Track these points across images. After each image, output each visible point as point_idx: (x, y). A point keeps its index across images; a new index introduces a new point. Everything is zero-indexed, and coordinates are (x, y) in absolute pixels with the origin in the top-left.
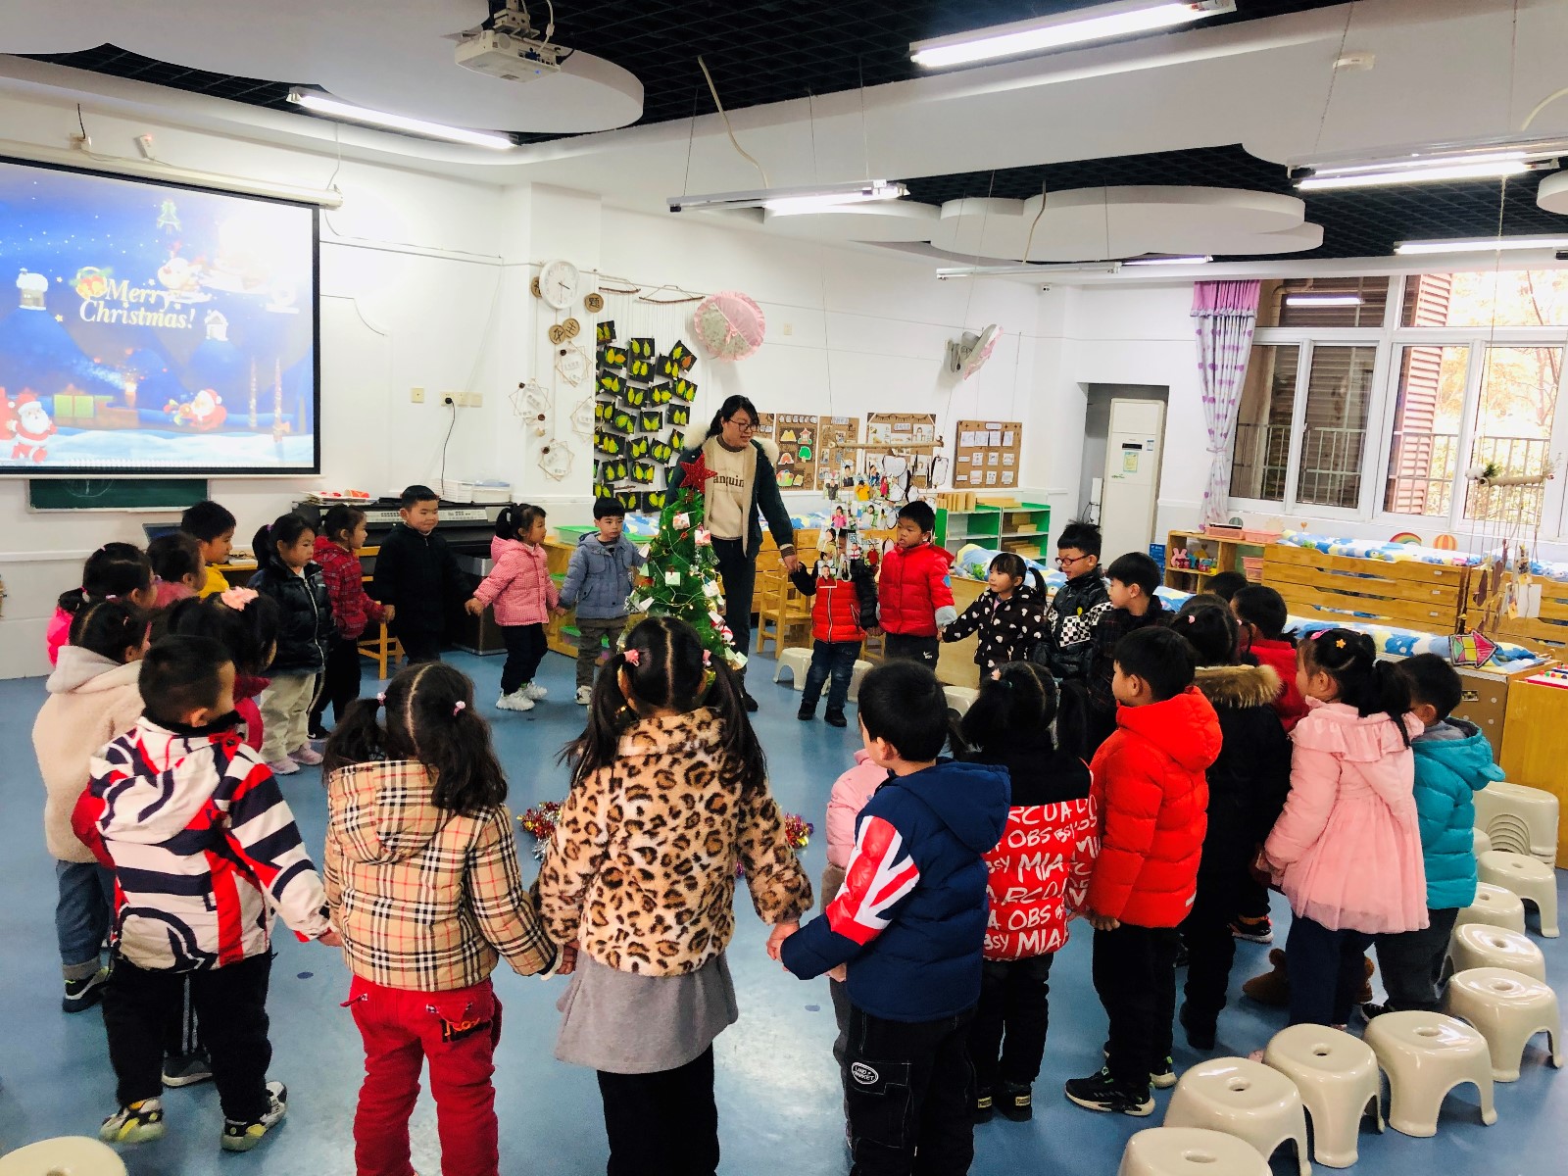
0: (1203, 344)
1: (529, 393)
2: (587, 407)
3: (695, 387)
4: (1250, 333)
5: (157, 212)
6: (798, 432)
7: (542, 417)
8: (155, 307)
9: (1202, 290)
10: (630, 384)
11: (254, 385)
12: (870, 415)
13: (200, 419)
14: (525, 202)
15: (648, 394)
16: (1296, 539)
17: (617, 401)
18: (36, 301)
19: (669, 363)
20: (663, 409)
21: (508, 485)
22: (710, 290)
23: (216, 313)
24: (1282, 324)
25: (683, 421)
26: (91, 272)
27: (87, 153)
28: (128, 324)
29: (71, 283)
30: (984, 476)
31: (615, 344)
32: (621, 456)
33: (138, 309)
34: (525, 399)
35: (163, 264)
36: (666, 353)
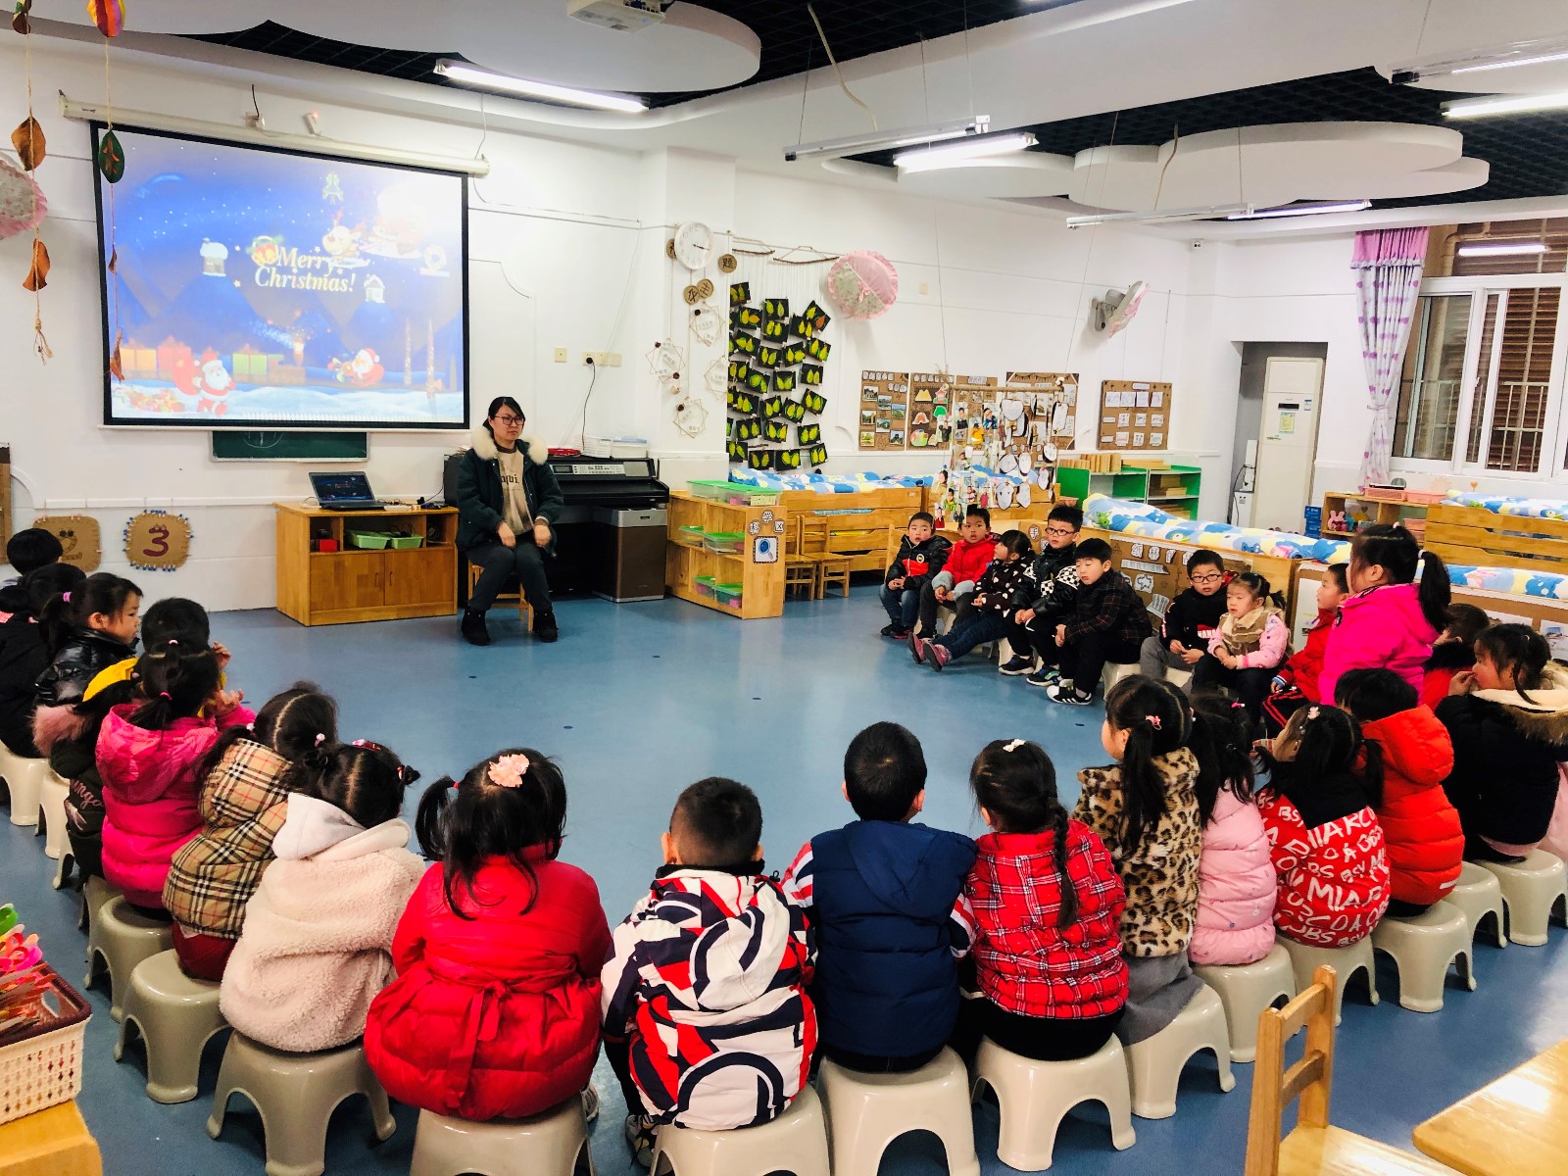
0: (1364, 296)
1: (665, 352)
2: (721, 366)
3: (829, 346)
4: (1416, 284)
5: (323, 184)
6: (933, 392)
7: (676, 376)
8: (318, 272)
9: (1364, 242)
10: (764, 344)
11: (408, 344)
12: (1009, 375)
13: (360, 376)
14: (661, 166)
15: (782, 354)
16: (1461, 500)
17: (751, 361)
18: (217, 269)
19: (802, 323)
20: (796, 369)
21: (645, 442)
22: (842, 250)
23: (374, 277)
24: (1456, 273)
25: (817, 381)
26: (264, 241)
27: (261, 130)
28: (296, 288)
29: (248, 250)
30: (1131, 437)
31: (749, 304)
32: (754, 415)
33: (306, 275)
34: (662, 357)
35: (327, 232)
36: (800, 314)
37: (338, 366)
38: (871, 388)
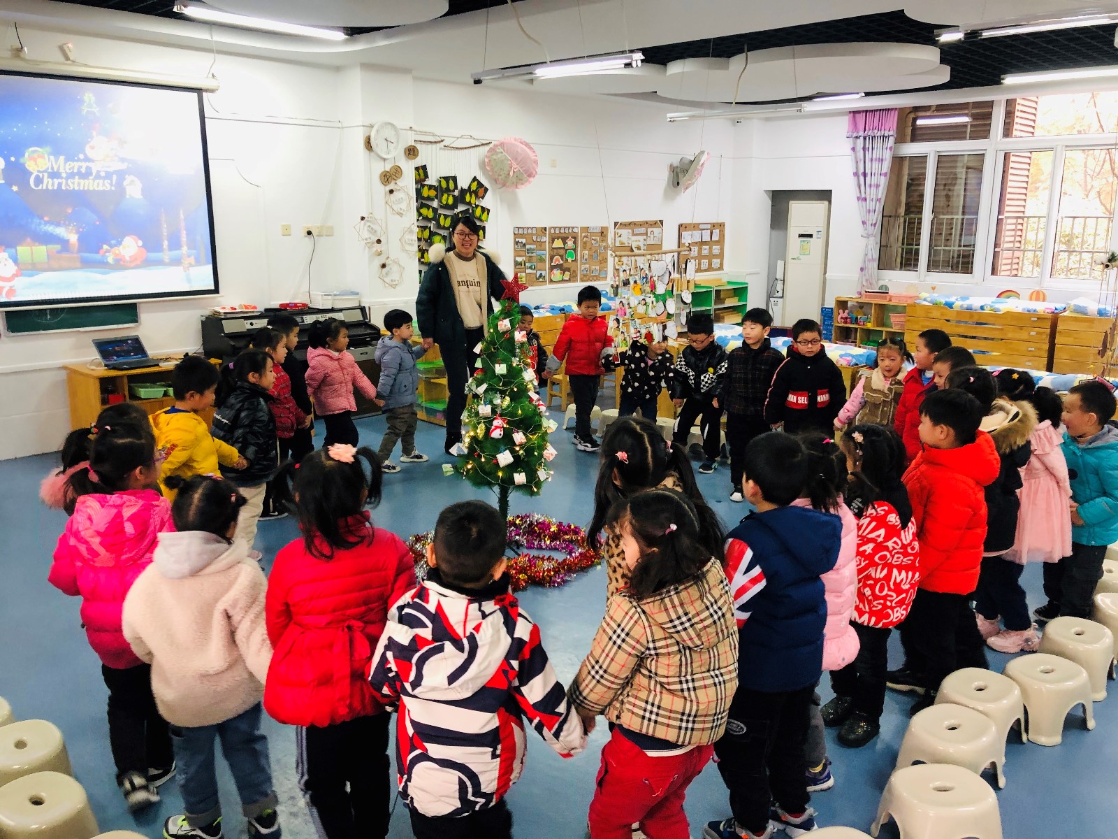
0: (856, 158)
1: (368, 224)
2: (411, 232)
3: (489, 211)
4: (891, 148)
5: (81, 101)
6: (564, 240)
7: (379, 241)
8: (85, 175)
9: (854, 117)
10: (441, 211)
11: (165, 230)
12: (616, 224)
13: (128, 258)
14: (355, 79)
16: (929, 299)
17: (432, 225)
19: (468, 195)
21: (357, 294)
22: (496, 136)
23: (132, 177)
24: (912, 141)
26: (35, 151)
27: (25, 59)
28: (67, 189)
29: (22, 160)
30: (700, 264)
31: (428, 182)
33: (74, 178)
34: (366, 228)
35: (89, 142)
36: (466, 187)
37: (107, 251)
38: (520, 240)
